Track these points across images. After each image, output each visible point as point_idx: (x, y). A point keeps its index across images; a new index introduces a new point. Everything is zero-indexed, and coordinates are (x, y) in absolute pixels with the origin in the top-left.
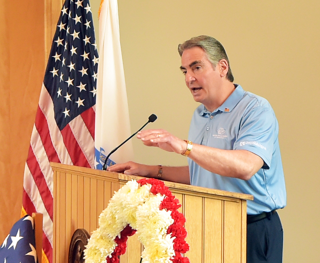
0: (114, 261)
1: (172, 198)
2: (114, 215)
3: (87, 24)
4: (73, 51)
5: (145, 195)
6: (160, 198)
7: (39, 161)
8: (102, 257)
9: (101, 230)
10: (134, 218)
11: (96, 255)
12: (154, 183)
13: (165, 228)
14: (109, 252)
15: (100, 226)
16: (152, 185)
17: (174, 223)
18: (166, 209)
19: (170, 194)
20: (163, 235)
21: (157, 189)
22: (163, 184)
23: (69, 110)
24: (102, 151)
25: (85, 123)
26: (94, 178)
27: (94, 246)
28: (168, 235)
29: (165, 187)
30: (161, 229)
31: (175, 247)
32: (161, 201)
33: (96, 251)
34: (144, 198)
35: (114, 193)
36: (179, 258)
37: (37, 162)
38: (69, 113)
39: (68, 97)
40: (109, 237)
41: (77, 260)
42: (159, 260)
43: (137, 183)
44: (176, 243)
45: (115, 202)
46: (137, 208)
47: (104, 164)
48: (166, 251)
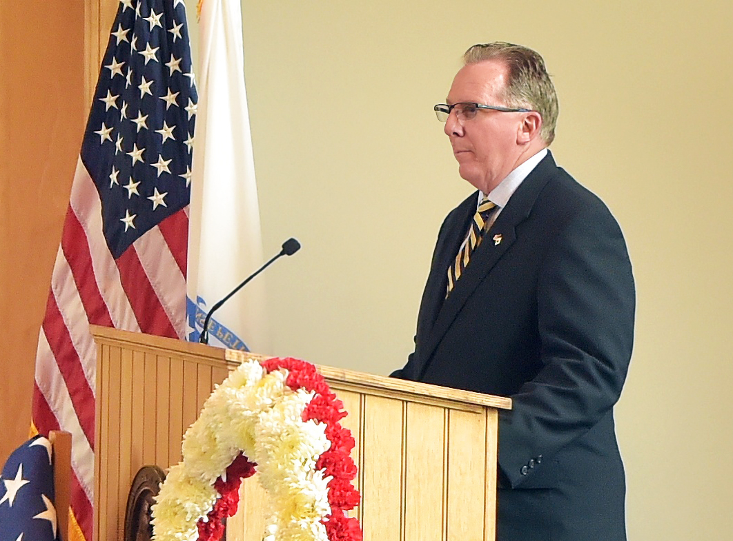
0: (213, 530)
1: (329, 398)
2: (213, 432)
3: (176, 31)
4: (145, 87)
5: (275, 391)
6: (304, 397)
7: (70, 323)
8: (188, 520)
9: (185, 466)
10: (252, 439)
11: (177, 516)
12: (293, 367)
13: (312, 458)
14: (203, 511)
15: (185, 456)
16: (290, 370)
17: (332, 449)
18: (315, 419)
19: (326, 389)
20: (308, 473)
21: (300, 379)
22: (312, 369)
23: (135, 216)
24: (200, 303)
25: (168, 243)
26: (179, 358)
27: (172, 498)
28: (318, 472)
29: (317, 374)
30: (303, 460)
31: (331, 496)
32: (307, 404)
33: (177, 509)
34: (272, 397)
35: (215, 389)
36: (340, 520)
37: (65, 328)
38: (134, 221)
39: (132, 188)
40: (203, 478)
41: (142, 532)
42: (299, 523)
43: (261, 367)
44: (334, 489)
45: (213, 406)
46: (257, 418)
47: (203, 330)
48: (313, 506)
